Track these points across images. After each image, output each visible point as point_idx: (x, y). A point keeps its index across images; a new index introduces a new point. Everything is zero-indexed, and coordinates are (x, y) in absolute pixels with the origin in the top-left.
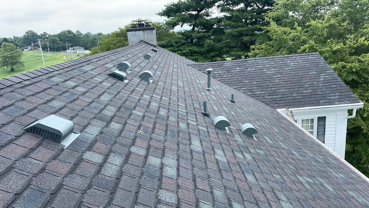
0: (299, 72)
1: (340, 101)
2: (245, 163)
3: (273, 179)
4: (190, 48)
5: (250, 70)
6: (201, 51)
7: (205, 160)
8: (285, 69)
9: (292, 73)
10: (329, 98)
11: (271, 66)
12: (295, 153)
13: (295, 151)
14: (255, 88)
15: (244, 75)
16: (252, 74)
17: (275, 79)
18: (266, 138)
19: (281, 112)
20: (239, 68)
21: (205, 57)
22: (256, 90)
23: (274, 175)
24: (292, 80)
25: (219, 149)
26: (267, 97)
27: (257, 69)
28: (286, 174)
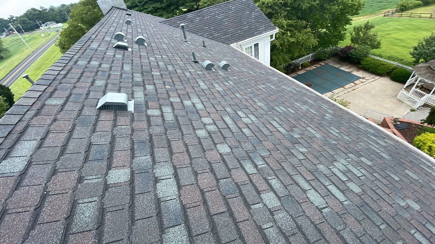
0: (238, 14)
1: (266, 30)
2: (232, 88)
3: (248, 92)
4: (153, 6)
5: (206, 18)
6: (163, 7)
7: (212, 93)
8: (230, 13)
9: (235, 15)
10: (259, 29)
11: (220, 12)
12: (251, 72)
13: (251, 71)
14: (213, 32)
15: (203, 23)
16: (208, 21)
17: (224, 22)
18: (234, 67)
19: (233, 46)
20: (198, 18)
21: (167, 12)
22: (215, 33)
23: (248, 89)
24: (235, 21)
25: (215, 83)
26: (223, 37)
27: (211, 16)
28: (253, 87)
